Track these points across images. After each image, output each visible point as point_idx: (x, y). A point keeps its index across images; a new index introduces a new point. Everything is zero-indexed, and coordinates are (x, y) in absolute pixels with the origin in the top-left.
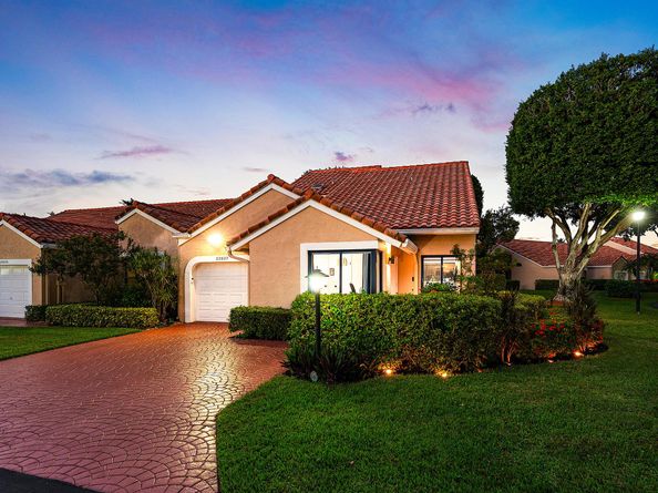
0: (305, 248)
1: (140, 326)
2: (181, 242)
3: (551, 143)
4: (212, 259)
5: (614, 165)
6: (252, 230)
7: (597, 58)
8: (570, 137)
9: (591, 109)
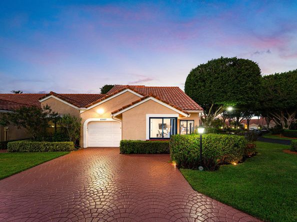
0: (148, 116)
1: (68, 150)
2: (81, 112)
3: (205, 83)
4: (98, 119)
5: (225, 92)
6: (124, 108)
7: (220, 57)
8: (211, 82)
9: (219, 74)
